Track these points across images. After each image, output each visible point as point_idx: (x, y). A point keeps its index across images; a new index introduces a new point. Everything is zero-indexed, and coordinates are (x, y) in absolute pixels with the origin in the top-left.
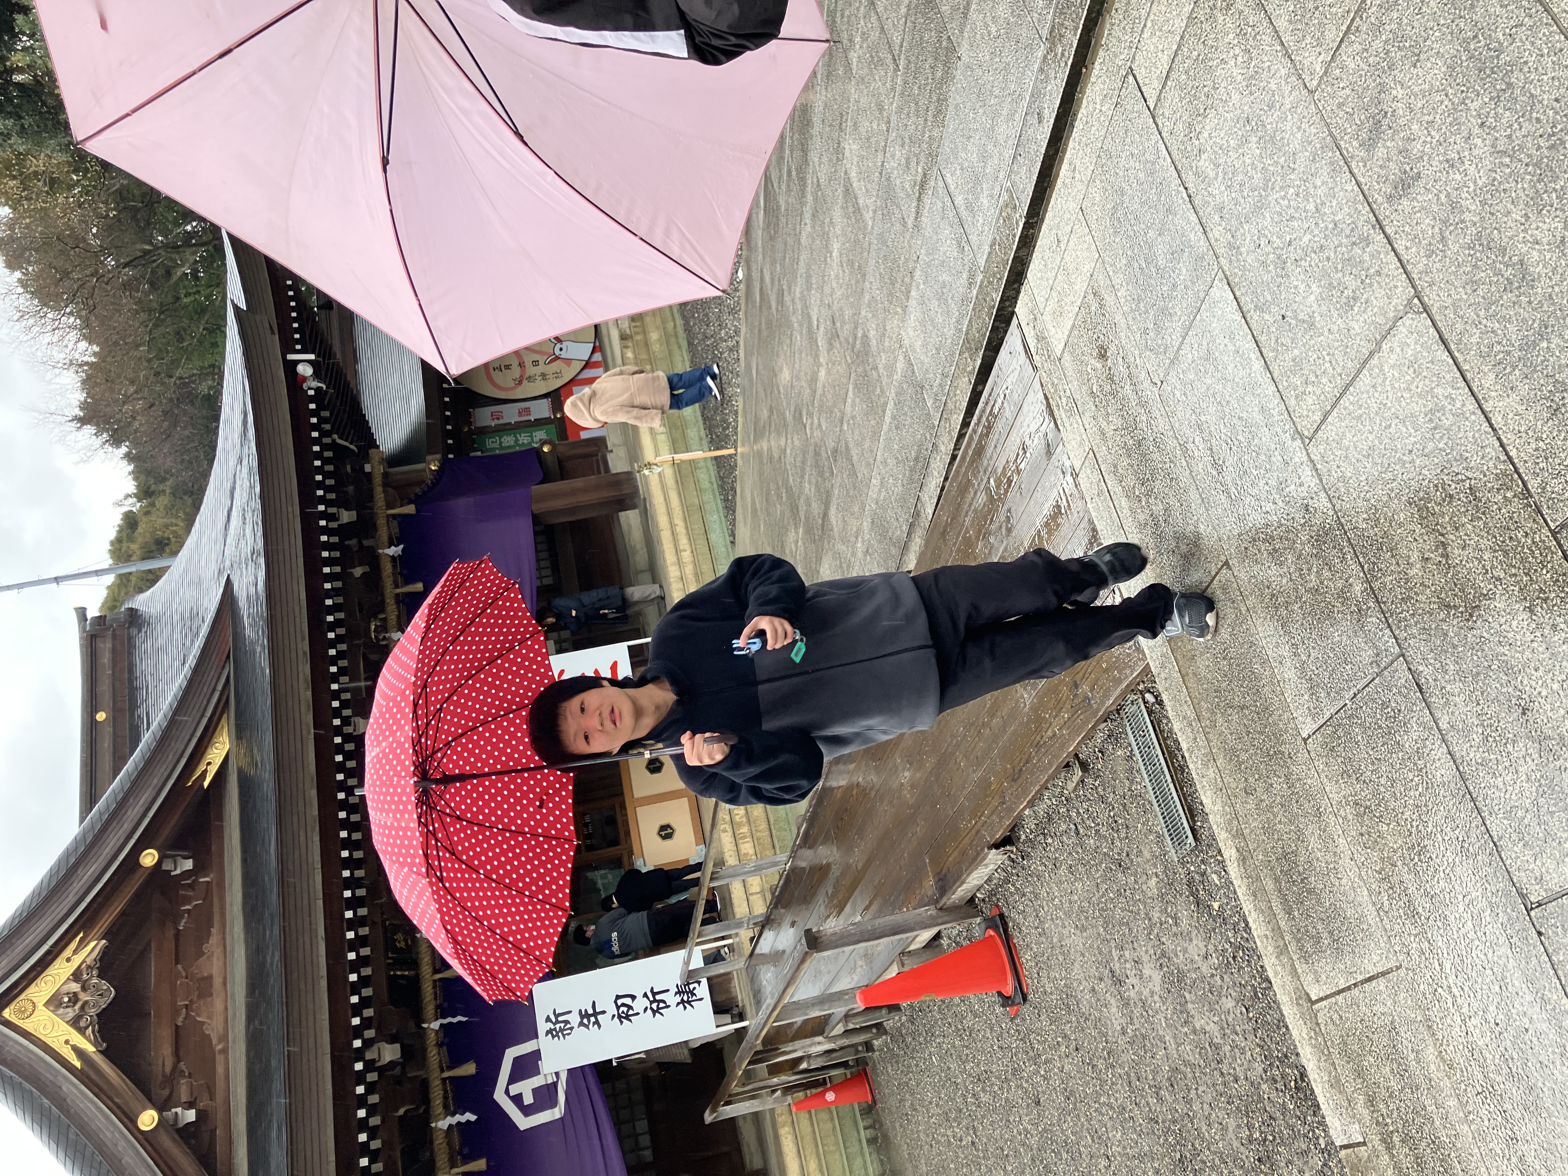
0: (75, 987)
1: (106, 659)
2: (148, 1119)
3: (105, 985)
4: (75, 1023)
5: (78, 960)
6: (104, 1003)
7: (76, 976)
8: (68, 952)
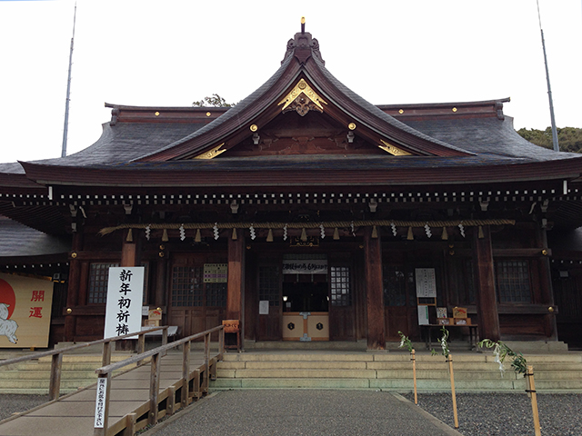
0: (307, 102)
1: (482, 110)
2: (254, 128)
3: (306, 112)
4: (294, 103)
5: (317, 103)
6: (299, 112)
7: (311, 102)
8: (321, 100)
